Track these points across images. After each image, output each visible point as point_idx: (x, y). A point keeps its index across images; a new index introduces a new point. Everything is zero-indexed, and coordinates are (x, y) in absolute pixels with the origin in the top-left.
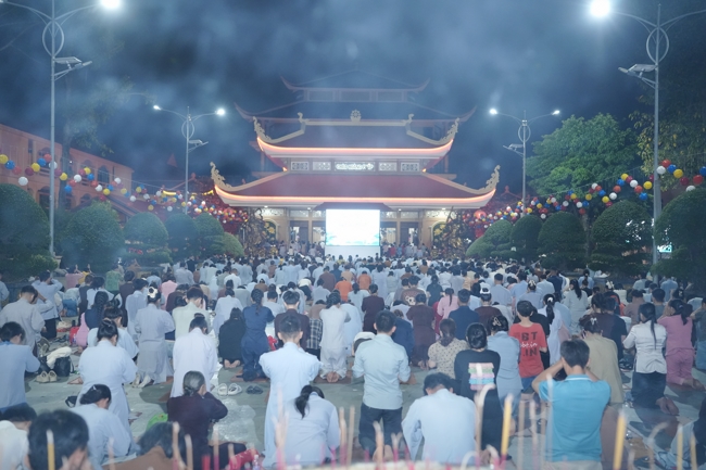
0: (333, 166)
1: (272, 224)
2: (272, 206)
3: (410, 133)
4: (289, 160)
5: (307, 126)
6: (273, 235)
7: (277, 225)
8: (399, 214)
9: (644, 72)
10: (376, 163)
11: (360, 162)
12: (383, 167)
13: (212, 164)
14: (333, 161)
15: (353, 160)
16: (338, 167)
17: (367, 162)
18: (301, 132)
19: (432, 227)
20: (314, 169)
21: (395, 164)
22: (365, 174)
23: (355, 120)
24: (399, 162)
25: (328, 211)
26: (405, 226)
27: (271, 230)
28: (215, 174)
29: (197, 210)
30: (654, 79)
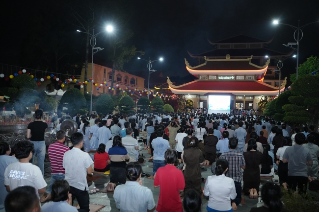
0: (217, 77)
1: (191, 101)
2: (192, 94)
3: (250, 63)
4: (199, 75)
5: (208, 62)
6: (192, 105)
7: (193, 101)
8: (245, 98)
9: (293, 45)
10: (235, 76)
11: (228, 76)
12: (239, 78)
13: (168, 77)
14: (217, 76)
15: (226, 75)
16: (220, 78)
17: (231, 76)
18: (205, 64)
19: (258, 103)
20: (210, 79)
21: (243, 77)
22: (230, 81)
23: (228, 58)
24: (245, 76)
25: (209, 96)
26: (247, 103)
27: (191, 104)
28: (169, 81)
29: (154, 95)
30: (297, 48)
